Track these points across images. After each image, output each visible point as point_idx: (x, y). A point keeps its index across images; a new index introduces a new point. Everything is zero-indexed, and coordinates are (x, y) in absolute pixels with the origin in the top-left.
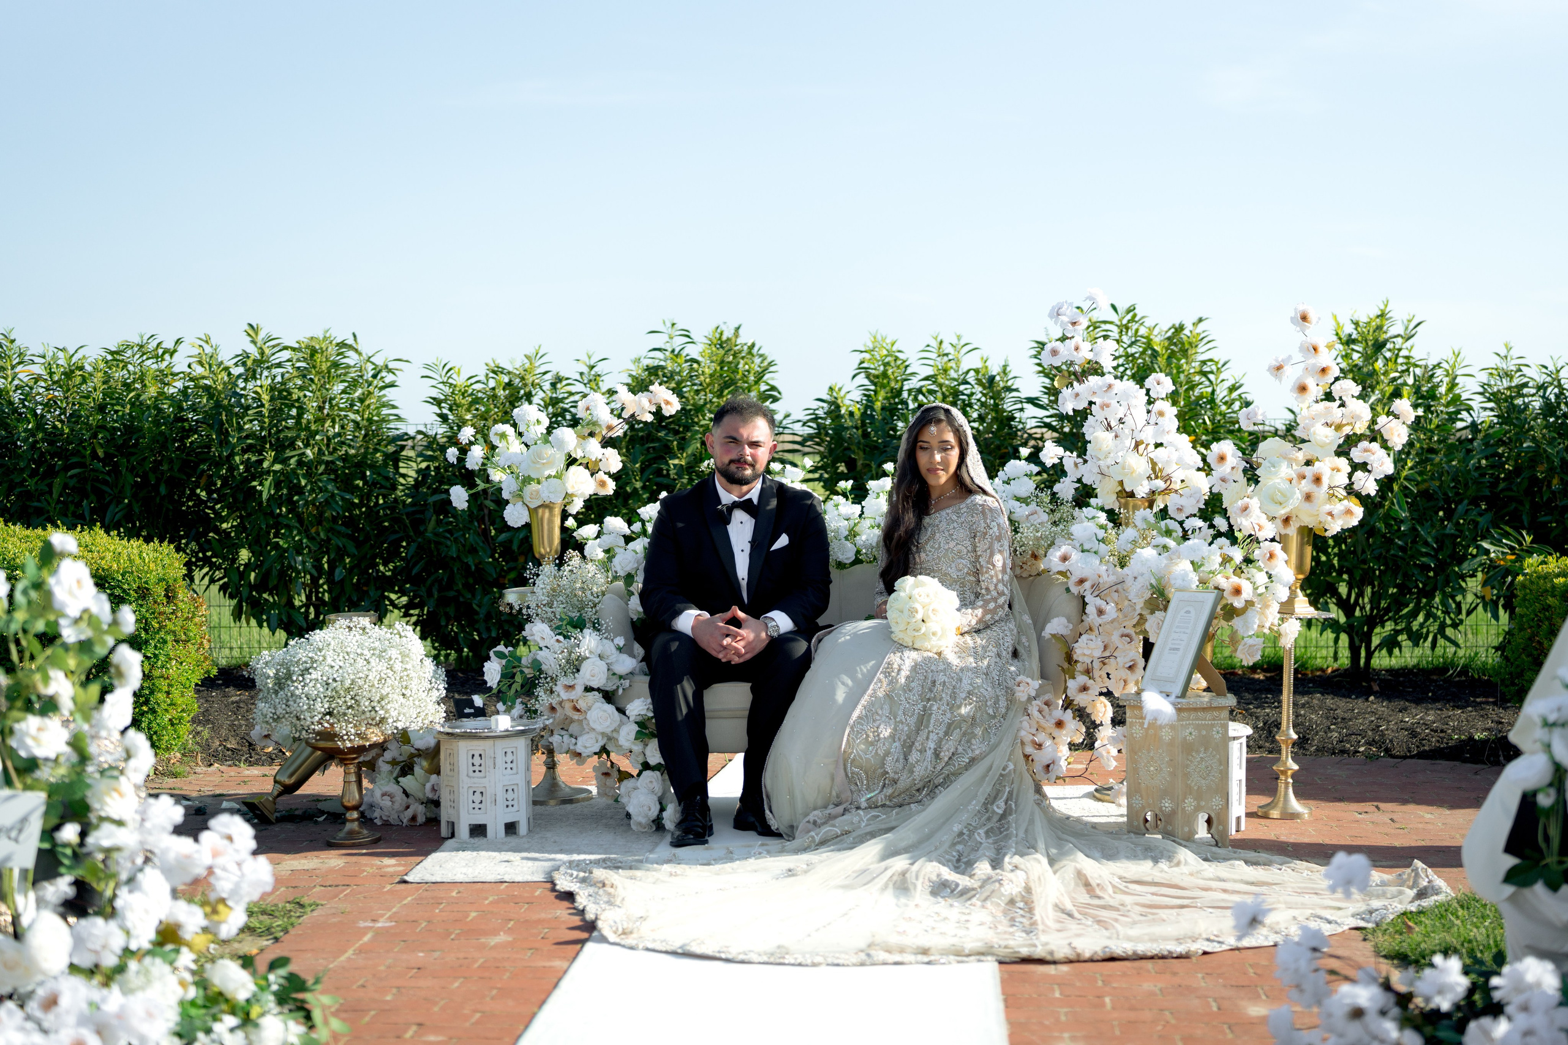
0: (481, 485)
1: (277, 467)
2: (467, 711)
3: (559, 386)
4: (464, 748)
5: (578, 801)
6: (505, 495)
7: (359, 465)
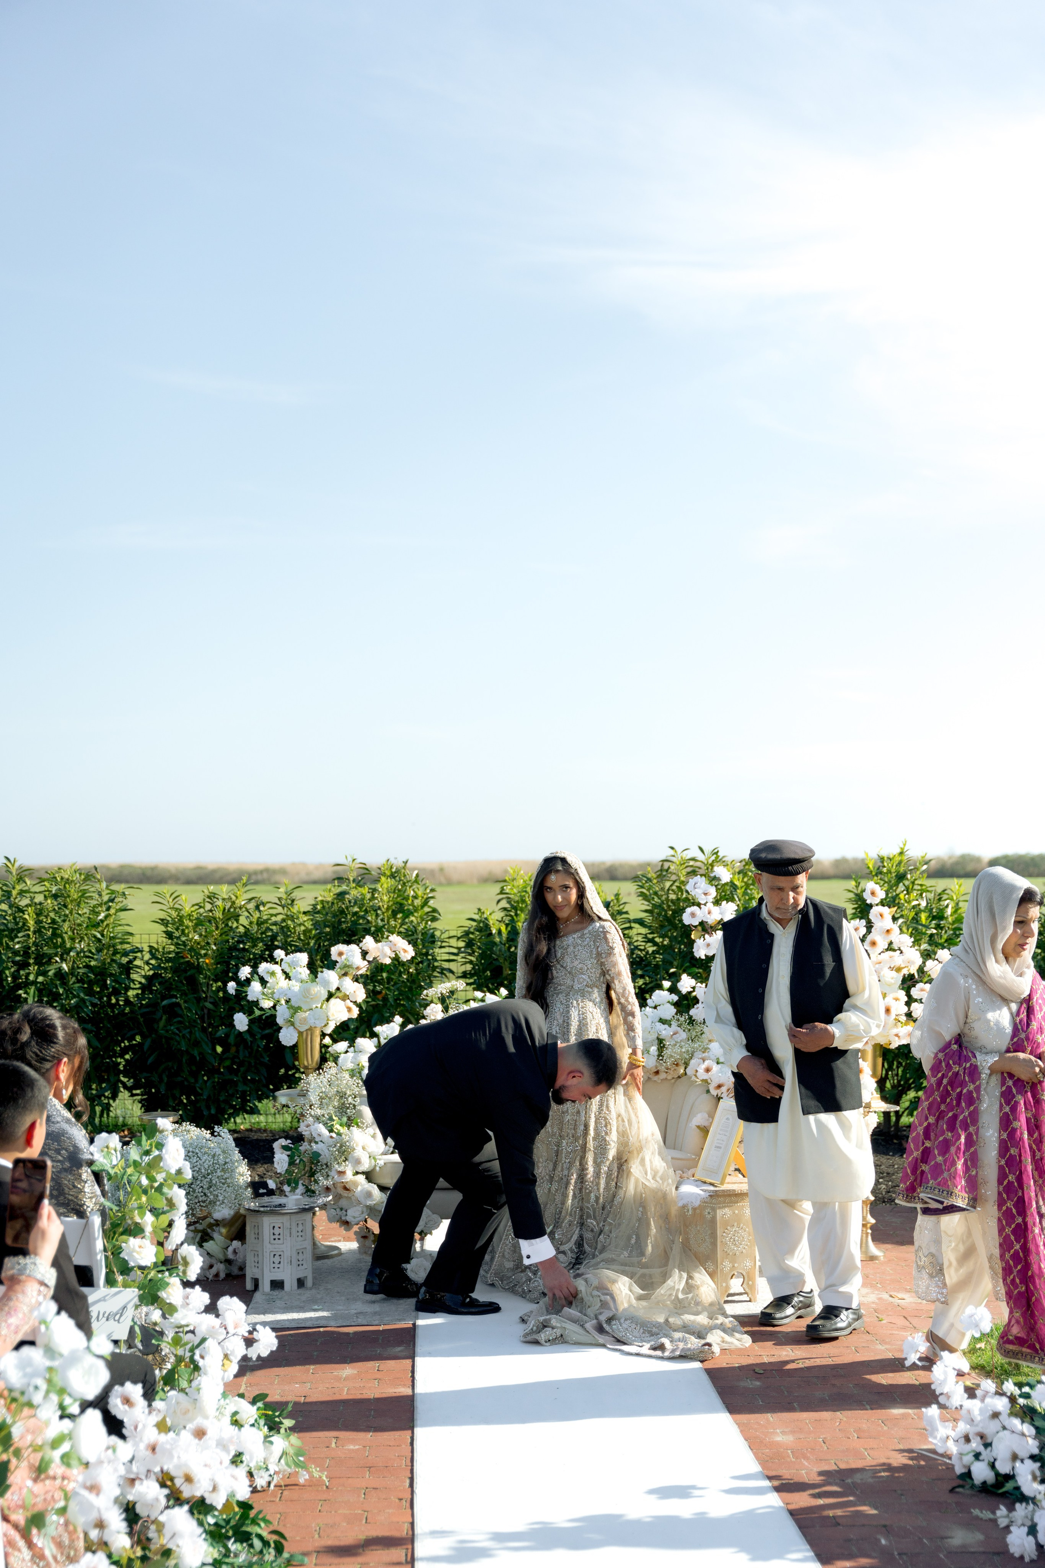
0: (257, 1013)
1: (40, 979)
2: (261, 1191)
3: (262, 908)
4: (267, 1222)
5: (332, 1257)
6: (280, 1021)
7: (101, 973)
